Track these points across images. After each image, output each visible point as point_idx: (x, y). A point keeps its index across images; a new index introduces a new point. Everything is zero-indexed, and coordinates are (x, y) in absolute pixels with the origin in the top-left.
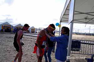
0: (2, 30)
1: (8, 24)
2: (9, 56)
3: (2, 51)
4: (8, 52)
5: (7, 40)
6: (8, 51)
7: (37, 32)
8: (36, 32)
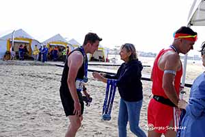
0: (8, 53)
1: (25, 37)
2: (31, 129)
3: (13, 113)
4: (29, 116)
5: (23, 81)
6: (28, 113)
7: (109, 58)
8: (107, 61)
